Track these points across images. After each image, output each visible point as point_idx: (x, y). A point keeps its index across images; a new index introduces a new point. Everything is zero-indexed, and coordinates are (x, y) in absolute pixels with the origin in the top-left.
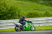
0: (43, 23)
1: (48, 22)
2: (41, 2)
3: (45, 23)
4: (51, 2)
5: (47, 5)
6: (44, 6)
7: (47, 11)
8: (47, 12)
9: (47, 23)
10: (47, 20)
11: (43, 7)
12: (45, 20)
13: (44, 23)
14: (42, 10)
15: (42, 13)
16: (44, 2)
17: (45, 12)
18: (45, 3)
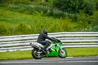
0: (14, 46)
1: (24, 44)
2: (11, 5)
3: (19, 46)
4: (29, 5)
5: (22, 12)
6: (16, 13)
7: (22, 23)
8: (22, 25)
9: (22, 46)
10: (21, 40)
11: (14, 15)
12: (18, 40)
13: (16, 46)
14: (13, 22)
15: (12, 26)
16: (17, 6)
17: (18, 25)
18: (18, 8)
